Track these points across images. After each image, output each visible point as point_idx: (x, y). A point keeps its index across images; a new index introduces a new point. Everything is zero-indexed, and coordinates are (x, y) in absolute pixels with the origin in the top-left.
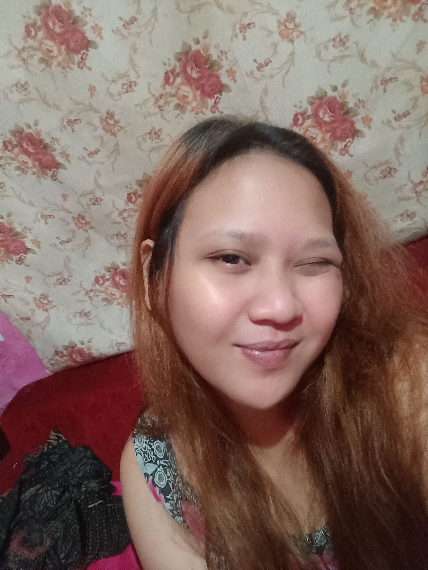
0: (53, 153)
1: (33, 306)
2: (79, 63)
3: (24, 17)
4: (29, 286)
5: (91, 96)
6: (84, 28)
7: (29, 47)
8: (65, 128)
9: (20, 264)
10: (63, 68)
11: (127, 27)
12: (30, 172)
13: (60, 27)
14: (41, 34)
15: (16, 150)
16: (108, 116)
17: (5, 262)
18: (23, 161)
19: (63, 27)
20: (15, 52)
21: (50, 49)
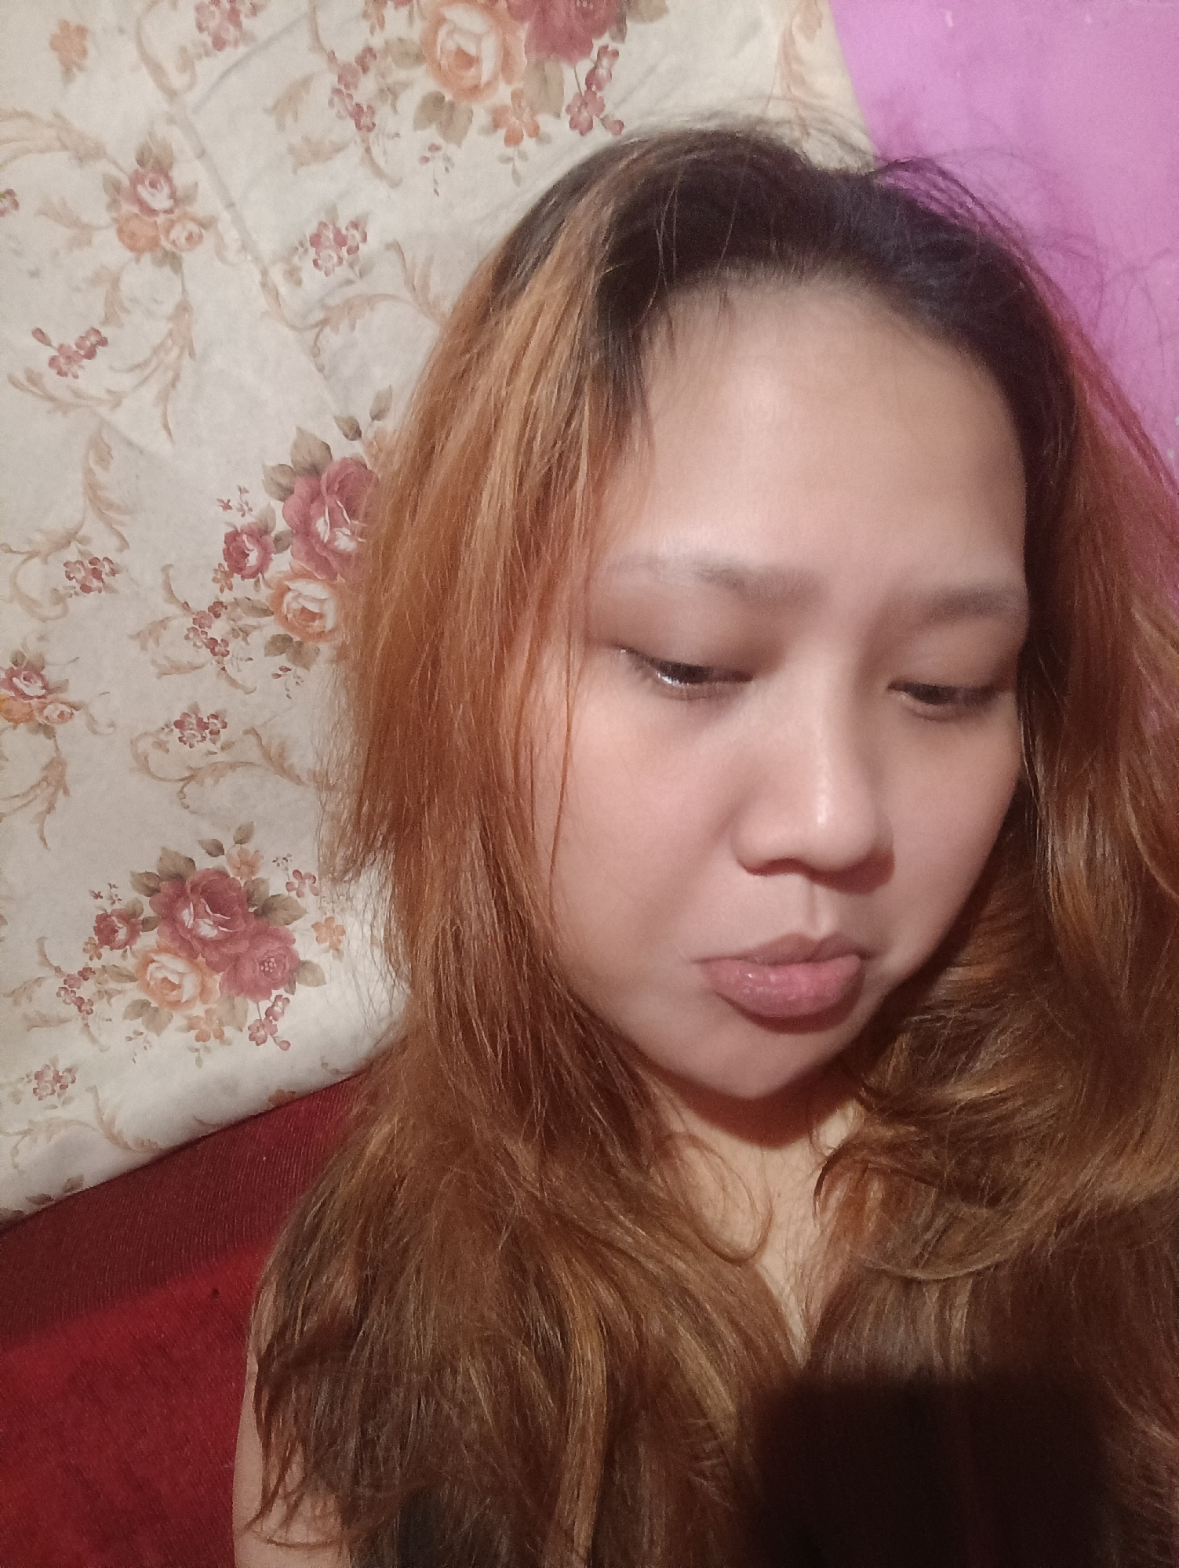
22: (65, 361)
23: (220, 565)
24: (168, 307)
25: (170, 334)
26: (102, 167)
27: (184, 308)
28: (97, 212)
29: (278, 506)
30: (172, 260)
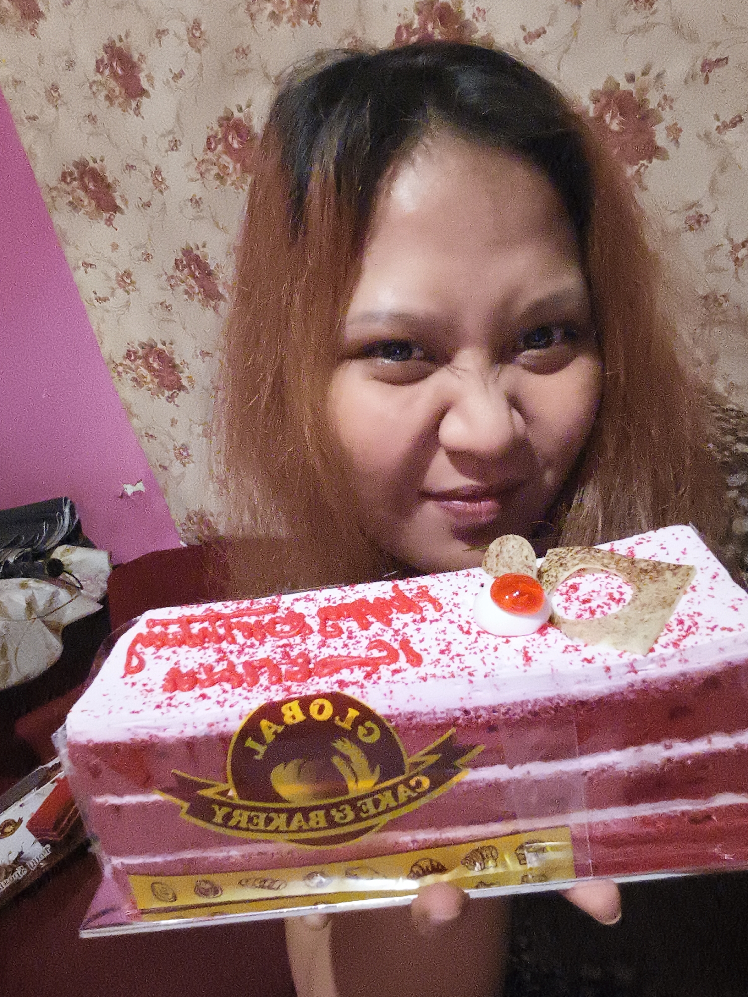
0: (216, 282)
1: (172, 453)
3: (208, 128)
4: (171, 429)
7: (208, 160)
8: (230, 253)
9: (170, 402)
10: (237, 188)
12: (196, 299)
14: (220, 147)
15: (186, 270)
17: (156, 397)
18: (191, 285)
19: (242, 143)
20: (196, 164)
21: (226, 165)
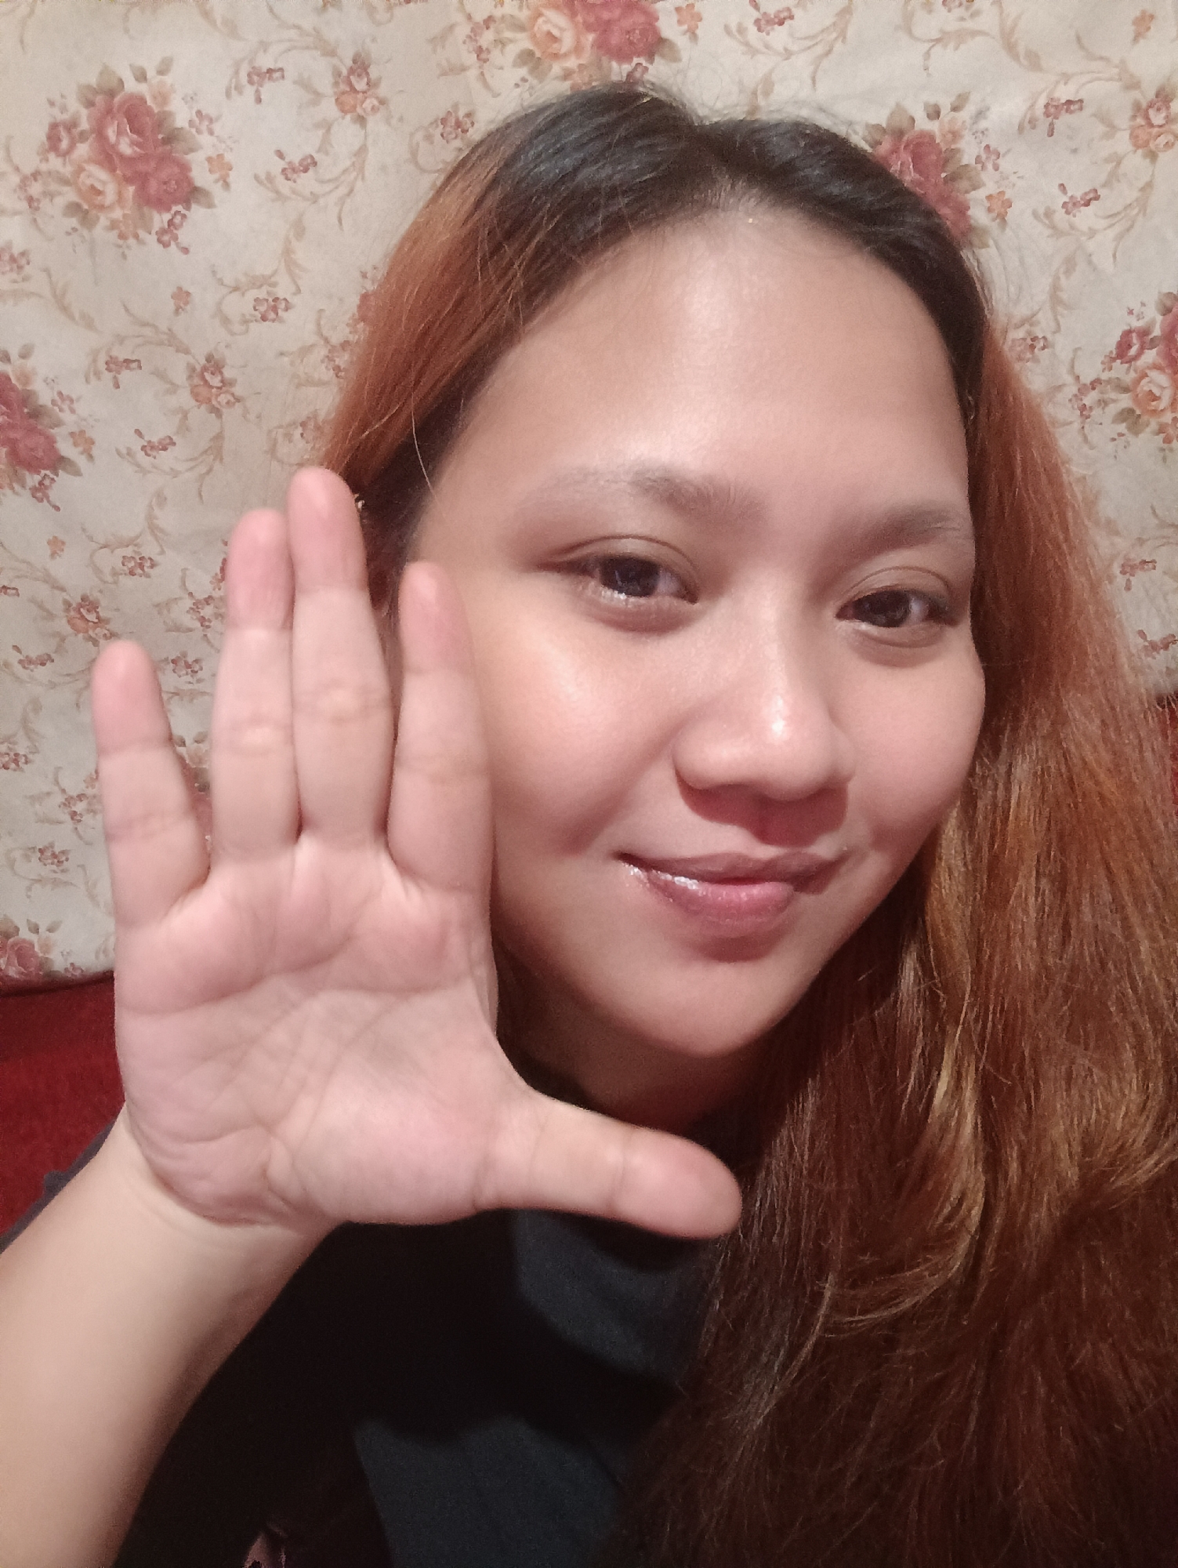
0: (54, 431)
2: (162, 232)
3: (52, 104)
5: (177, 311)
6: (189, 157)
11: (289, 176)
13: (133, 143)
16: (208, 365)
22: (1071, 206)
23: (1111, 352)
24: (1141, 184)
25: (1137, 200)
26: (1136, 94)
27: (1148, 186)
28: (1123, 121)
29: (1159, 318)
30: (1153, 156)
